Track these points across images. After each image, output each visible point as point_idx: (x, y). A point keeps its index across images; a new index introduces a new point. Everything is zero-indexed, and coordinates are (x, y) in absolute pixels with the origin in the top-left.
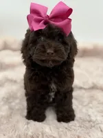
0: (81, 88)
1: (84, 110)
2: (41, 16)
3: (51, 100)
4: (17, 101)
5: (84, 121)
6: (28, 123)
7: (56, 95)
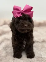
0: (38, 42)
1: (39, 52)
2: (19, 11)
3: (24, 48)
4: (10, 49)
5: (39, 57)
6: (14, 59)
7: (26, 46)
